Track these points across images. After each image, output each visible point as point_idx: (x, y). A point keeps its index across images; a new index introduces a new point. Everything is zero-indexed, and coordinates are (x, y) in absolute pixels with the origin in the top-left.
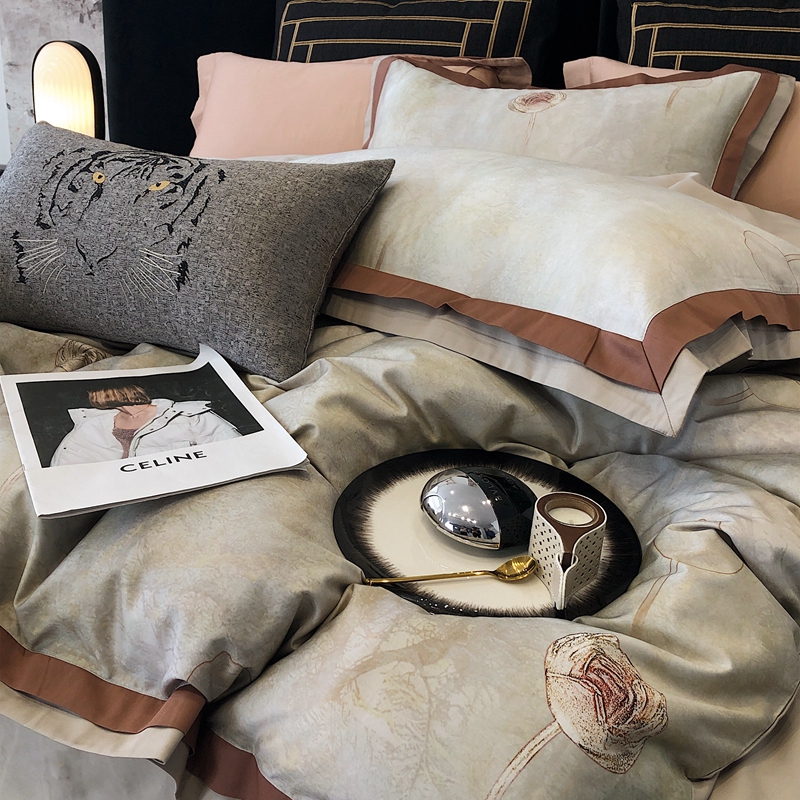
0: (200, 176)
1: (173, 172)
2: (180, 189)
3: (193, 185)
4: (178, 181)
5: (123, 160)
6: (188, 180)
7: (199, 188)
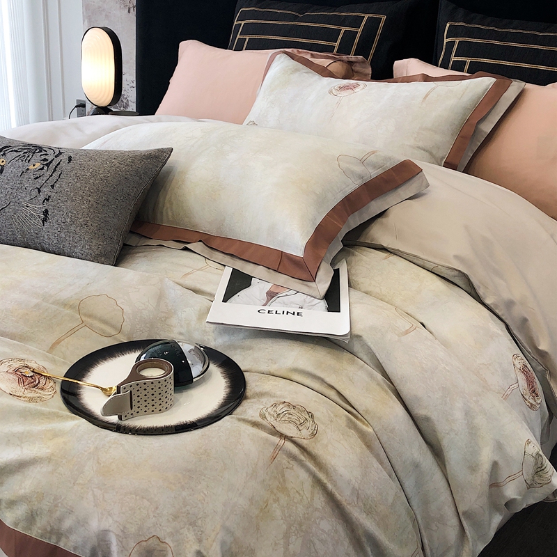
0: (58, 160)
1: (43, 157)
2: (46, 168)
3: (53, 166)
4: (45, 163)
5: (16, 151)
6: (51, 162)
7: (56, 167)
